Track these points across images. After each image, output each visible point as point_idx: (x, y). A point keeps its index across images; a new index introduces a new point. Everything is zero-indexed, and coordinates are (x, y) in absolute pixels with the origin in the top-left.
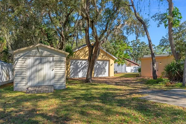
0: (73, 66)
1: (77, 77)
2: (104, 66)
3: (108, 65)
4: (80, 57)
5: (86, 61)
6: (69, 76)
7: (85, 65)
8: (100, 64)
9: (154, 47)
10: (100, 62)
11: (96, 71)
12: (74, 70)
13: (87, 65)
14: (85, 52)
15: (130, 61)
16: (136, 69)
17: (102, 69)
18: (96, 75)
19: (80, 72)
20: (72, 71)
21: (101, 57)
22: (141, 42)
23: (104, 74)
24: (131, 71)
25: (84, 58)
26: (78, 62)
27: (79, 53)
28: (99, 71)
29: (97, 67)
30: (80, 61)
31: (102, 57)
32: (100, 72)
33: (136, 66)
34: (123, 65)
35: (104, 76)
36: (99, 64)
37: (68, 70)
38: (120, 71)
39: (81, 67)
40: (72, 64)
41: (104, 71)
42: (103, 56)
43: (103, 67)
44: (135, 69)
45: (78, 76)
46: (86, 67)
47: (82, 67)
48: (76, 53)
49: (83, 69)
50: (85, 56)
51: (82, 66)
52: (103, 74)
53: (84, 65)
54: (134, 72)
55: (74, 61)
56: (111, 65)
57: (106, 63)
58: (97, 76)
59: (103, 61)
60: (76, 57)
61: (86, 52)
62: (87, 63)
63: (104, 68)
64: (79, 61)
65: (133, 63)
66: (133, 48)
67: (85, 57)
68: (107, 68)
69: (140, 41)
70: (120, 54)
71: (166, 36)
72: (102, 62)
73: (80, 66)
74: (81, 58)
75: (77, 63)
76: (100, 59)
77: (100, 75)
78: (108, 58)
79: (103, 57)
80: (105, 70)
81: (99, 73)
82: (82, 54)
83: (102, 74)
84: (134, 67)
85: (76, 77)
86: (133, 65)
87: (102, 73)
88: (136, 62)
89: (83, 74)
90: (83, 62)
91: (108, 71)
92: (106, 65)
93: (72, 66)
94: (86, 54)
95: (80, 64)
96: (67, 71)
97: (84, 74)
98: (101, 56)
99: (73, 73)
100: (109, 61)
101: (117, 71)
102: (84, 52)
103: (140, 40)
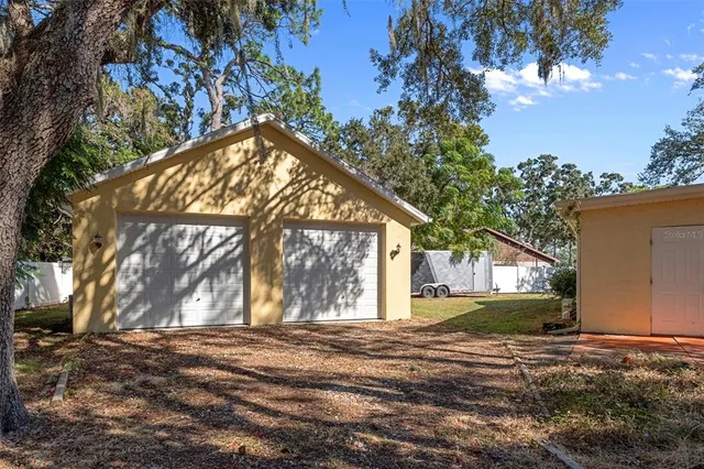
0: (144, 257)
1: (175, 323)
2: (349, 261)
3: (373, 252)
4: (189, 200)
5: (232, 230)
6: (107, 316)
7: (228, 253)
8: (326, 246)
9: (621, 186)
10: (327, 236)
11: (302, 288)
12: (148, 280)
13: (237, 252)
14: (220, 175)
15: (513, 244)
16: (541, 276)
17: (335, 276)
18: (302, 314)
19: (195, 296)
20: (139, 287)
21: (331, 206)
22: (560, 167)
23: (354, 305)
24: (518, 288)
25: (215, 211)
26: (181, 235)
27: (179, 177)
28: (321, 291)
29: (309, 264)
30: (191, 229)
31: (337, 207)
32: (325, 294)
33: (541, 264)
34: (477, 258)
35: (347, 316)
36: (316, 250)
37: (105, 280)
38: (464, 288)
39: (197, 263)
40: (139, 242)
41: (351, 286)
42: (338, 201)
43: (344, 263)
44: (535, 274)
45: (180, 318)
46: (234, 261)
47: (209, 261)
48: (162, 180)
49: (212, 273)
50: (221, 196)
51: (202, 257)
52: (347, 305)
53: (221, 252)
54: (530, 288)
55: (152, 227)
56: (394, 253)
57: (364, 244)
58: (308, 318)
59: (345, 227)
60: (159, 202)
61: (232, 170)
62: (239, 243)
63: (351, 271)
64: (182, 227)
65: (528, 251)
66: (527, 192)
67: (223, 206)
68: (367, 271)
69: (555, 162)
70: (465, 207)
71: (684, 124)
72: (337, 237)
73: (193, 258)
74: (195, 208)
75: (171, 239)
76: (322, 217)
77: (326, 309)
78: (376, 216)
79: (345, 207)
80: (356, 281)
81: (319, 297)
82: (201, 184)
83: (337, 307)
84: (533, 269)
85: (163, 324)
86: (527, 260)
87: (340, 301)
88: (543, 246)
89: (213, 305)
90: (209, 233)
91: (375, 286)
92: (364, 256)
93: (135, 259)
94: (225, 186)
95: (191, 246)
96: (97, 285)
97: (221, 305)
98: (330, 199)
99: (142, 298)
100: (380, 230)
101: (448, 284)
102: (213, 174)
103: (556, 158)
